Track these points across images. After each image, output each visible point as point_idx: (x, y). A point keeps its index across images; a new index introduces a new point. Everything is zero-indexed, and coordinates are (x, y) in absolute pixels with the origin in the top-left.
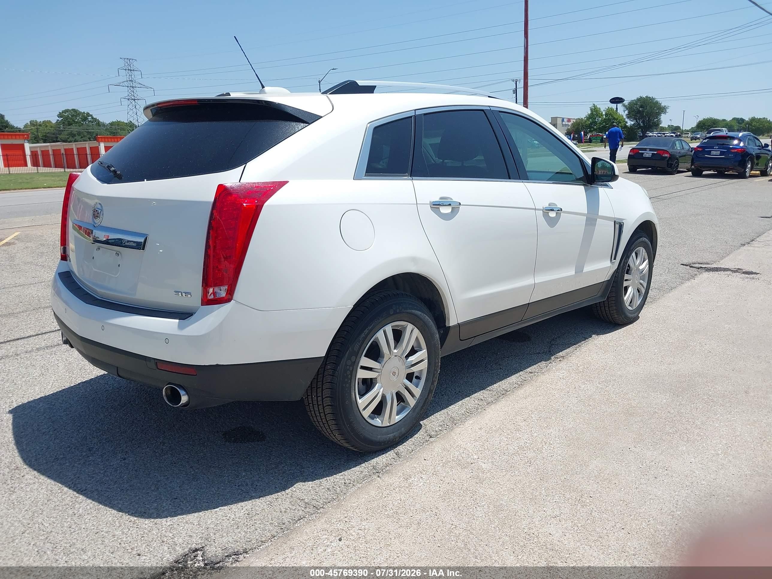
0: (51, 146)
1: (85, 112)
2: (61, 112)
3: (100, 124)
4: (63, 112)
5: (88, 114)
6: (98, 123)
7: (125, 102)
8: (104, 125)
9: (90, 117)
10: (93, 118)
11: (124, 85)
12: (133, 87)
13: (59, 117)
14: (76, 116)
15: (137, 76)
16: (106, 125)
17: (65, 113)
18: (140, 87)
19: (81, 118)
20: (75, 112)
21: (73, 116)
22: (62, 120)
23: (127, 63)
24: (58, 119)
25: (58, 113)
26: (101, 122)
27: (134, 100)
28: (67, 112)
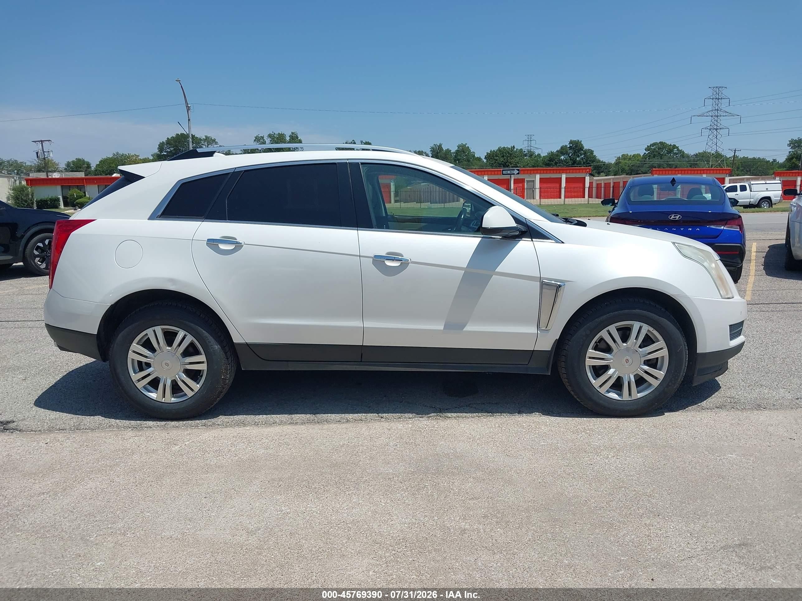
0: (613, 179)
1: (672, 145)
2: (649, 145)
3: (685, 156)
4: (650, 146)
5: (674, 145)
6: (682, 154)
7: (706, 132)
8: (688, 156)
9: (676, 150)
10: (678, 150)
11: (708, 115)
12: (717, 116)
13: (646, 151)
14: (663, 148)
15: (724, 105)
16: (690, 156)
17: (653, 147)
18: (726, 116)
19: (667, 151)
20: (662, 145)
21: (659, 149)
22: (649, 153)
23: (716, 92)
24: (645, 152)
25: (646, 147)
26: (686, 154)
27: (716, 129)
28: (655, 145)
